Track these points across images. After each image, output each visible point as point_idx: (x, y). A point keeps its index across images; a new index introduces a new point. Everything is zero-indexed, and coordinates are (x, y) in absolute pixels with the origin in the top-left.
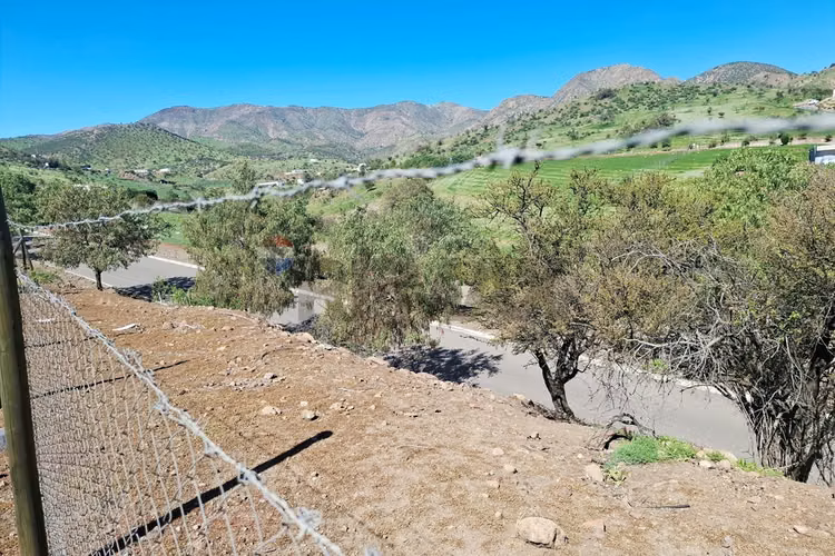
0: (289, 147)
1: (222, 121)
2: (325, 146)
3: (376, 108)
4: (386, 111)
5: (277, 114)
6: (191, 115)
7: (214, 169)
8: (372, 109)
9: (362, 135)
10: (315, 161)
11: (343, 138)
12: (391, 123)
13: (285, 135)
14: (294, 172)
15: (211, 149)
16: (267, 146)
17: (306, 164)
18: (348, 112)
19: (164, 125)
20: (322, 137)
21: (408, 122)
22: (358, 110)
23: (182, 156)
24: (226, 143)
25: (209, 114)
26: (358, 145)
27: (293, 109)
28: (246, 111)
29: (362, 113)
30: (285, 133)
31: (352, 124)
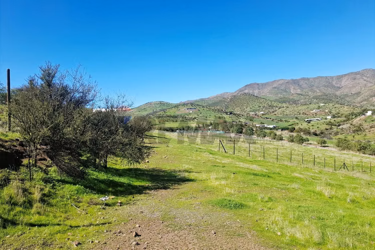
0: (302, 97)
1: (269, 88)
2: (322, 96)
3: (348, 74)
4: (354, 76)
5: (295, 82)
6: (256, 86)
7: (276, 111)
8: (345, 75)
9: (339, 88)
10: (323, 105)
11: (330, 91)
12: (357, 81)
13: (299, 91)
14: (314, 111)
15: (271, 101)
16: (291, 97)
17: (319, 107)
18: (332, 78)
19: (246, 91)
20: (318, 91)
21: (369, 79)
22: (338, 76)
23: (261, 105)
24: (273, 97)
25: (264, 85)
26: (338, 93)
27: (303, 79)
28: (280, 82)
29: (340, 78)
30: (299, 90)
31: (334, 83)
